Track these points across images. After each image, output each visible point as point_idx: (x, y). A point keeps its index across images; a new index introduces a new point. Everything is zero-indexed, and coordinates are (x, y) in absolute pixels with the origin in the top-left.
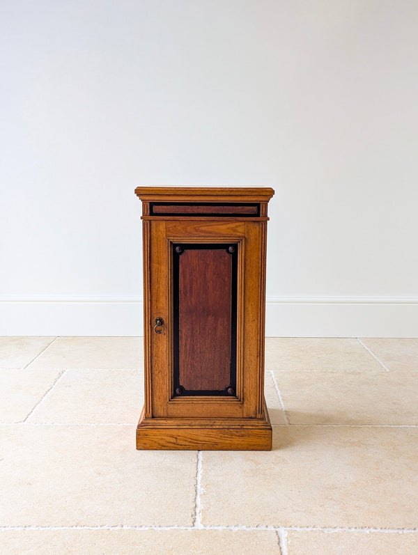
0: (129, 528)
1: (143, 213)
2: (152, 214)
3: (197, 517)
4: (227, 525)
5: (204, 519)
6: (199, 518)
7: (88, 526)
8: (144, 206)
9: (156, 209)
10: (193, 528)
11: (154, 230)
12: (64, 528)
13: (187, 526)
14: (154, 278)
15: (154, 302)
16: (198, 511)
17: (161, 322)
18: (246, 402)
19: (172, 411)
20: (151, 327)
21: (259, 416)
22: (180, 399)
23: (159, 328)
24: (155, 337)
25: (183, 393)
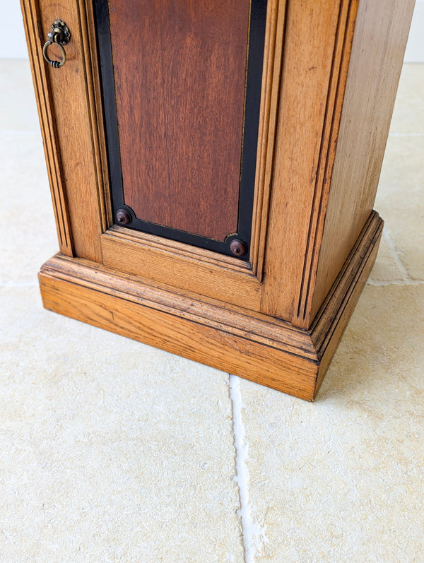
17: (63, 37)
18: (268, 280)
19: (110, 253)
20: (43, 40)
21: (298, 321)
22: (125, 235)
23: (55, 49)
24: (54, 71)
25: (131, 221)
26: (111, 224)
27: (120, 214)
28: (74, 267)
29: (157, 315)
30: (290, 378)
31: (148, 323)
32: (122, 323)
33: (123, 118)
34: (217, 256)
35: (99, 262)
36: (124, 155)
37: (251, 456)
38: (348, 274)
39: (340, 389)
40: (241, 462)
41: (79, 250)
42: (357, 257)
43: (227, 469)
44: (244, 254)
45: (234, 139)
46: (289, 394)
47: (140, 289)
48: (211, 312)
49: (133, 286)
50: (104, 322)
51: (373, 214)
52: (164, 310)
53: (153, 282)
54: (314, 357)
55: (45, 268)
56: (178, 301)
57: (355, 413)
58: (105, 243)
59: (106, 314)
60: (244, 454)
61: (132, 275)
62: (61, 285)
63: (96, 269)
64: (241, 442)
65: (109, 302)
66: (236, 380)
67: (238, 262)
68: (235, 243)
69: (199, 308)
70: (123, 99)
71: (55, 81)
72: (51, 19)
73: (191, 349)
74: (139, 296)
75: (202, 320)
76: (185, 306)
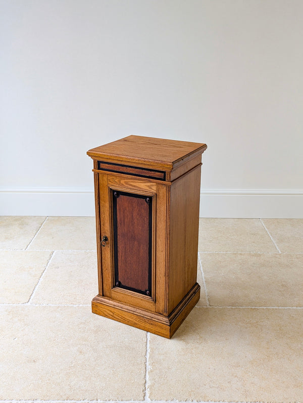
0: (102, 402)
1: (94, 167)
2: (99, 168)
3: (147, 391)
4: (166, 399)
5: (151, 394)
6: (148, 392)
7: (75, 400)
8: (94, 162)
9: (102, 166)
10: (144, 402)
11: (100, 179)
12: (59, 401)
13: (140, 401)
14: (101, 210)
15: (102, 225)
16: (147, 387)
17: (106, 239)
18: (157, 302)
19: (114, 295)
20: (101, 241)
21: (165, 314)
22: (118, 289)
23: (103, 243)
24: (103, 247)
25: (120, 285)
26: (114, 286)
27: (117, 283)
28: (103, 299)
29: (126, 314)
30: (163, 331)
31: (124, 316)
32: (116, 317)
33: (119, 258)
34: (143, 295)
35: (110, 298)
36: (119, 267)
37: (150, 351)
38: (183, 302)
39: (179, 337)
40: (148, 353)
41: (104, 294)
42: (188, 297)
43: (144, 354)
44: (150, 295)
45: (147, 265)
46: (163, 337)
47: (122, 305)
48: (142, 312)
49: (120, 305)
50: (111, 316)
51: (197, 284)
52: (128, 312)
53: (126, 303)
54: (169, 324)
55: (94, 300)
56: (133, 309)
57: (181, 342)
58: (112, 292)
59: (111, 314)
60: (149, 351)
61: (120, 301)
62: (99, 305)
63: (109, 300)
64: (148, 348)
65: (113, 310)
66: (149, 333)
67: (149, 297)
68: (148, 292)
69: (139, 311)
70: (120, 254)
71: (103, 249)
72: (103, 235)
73: (136, 324)
74: (121, 308)
75: (139, 314)
76: (134, 310)
